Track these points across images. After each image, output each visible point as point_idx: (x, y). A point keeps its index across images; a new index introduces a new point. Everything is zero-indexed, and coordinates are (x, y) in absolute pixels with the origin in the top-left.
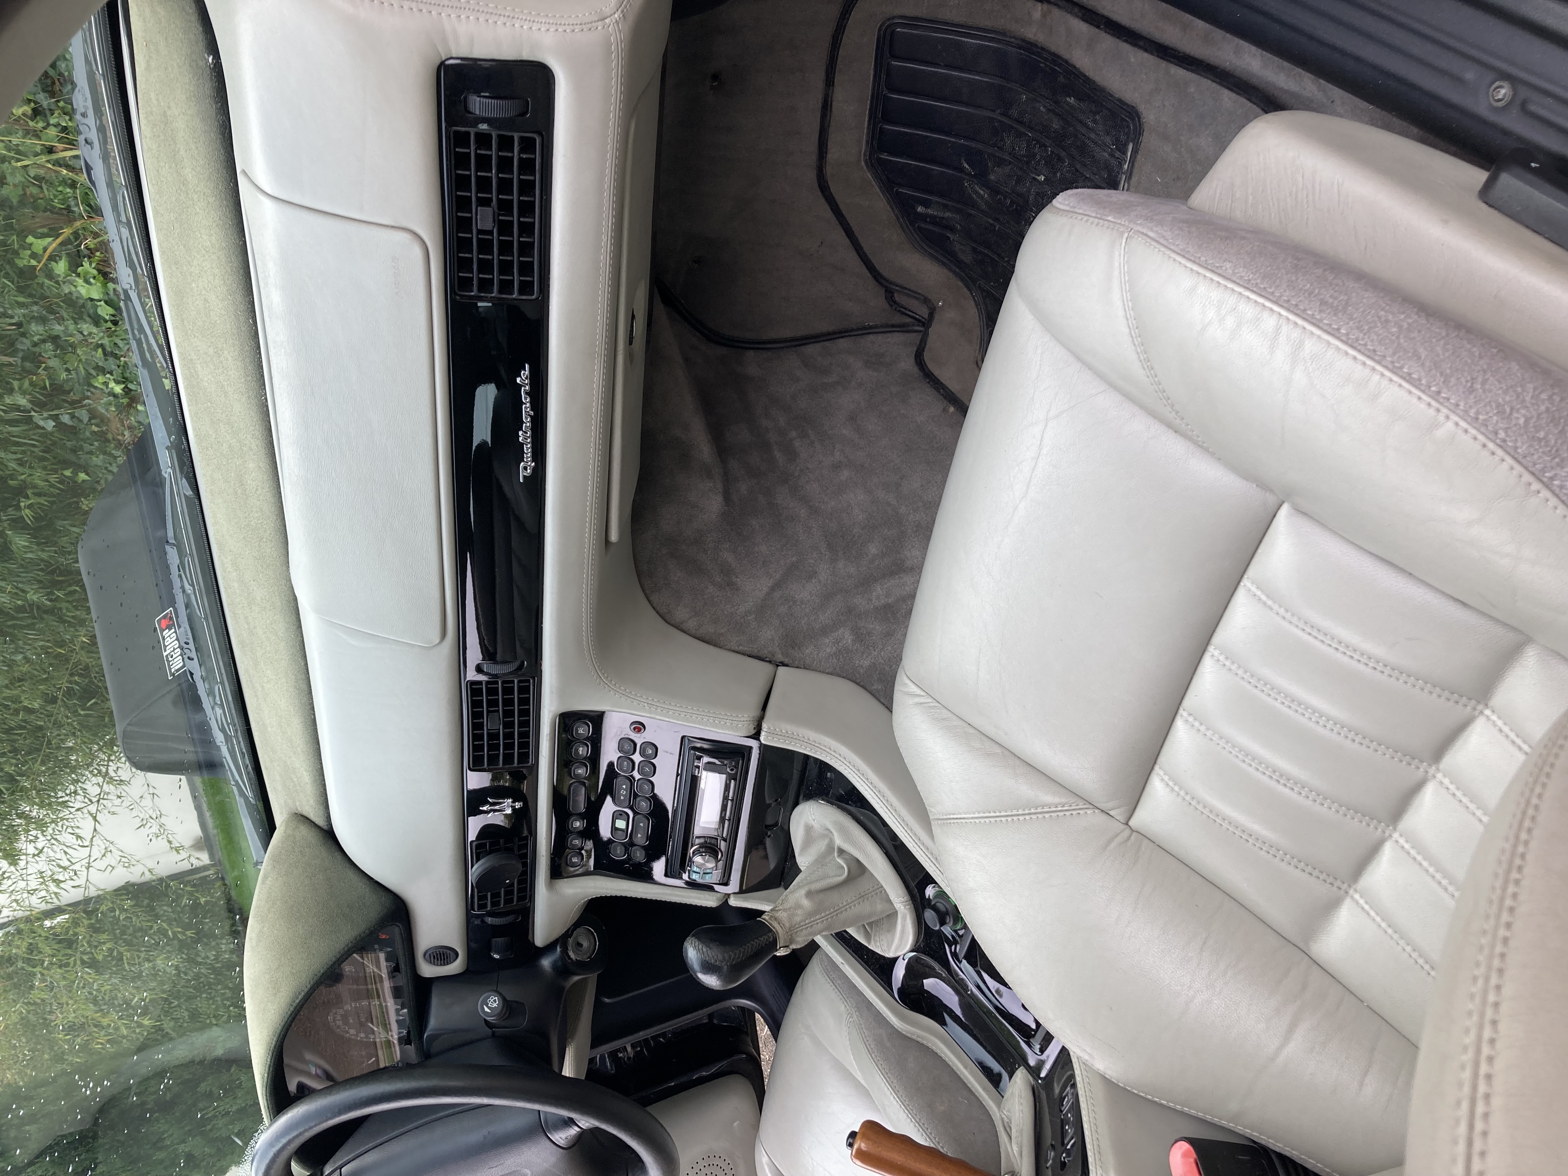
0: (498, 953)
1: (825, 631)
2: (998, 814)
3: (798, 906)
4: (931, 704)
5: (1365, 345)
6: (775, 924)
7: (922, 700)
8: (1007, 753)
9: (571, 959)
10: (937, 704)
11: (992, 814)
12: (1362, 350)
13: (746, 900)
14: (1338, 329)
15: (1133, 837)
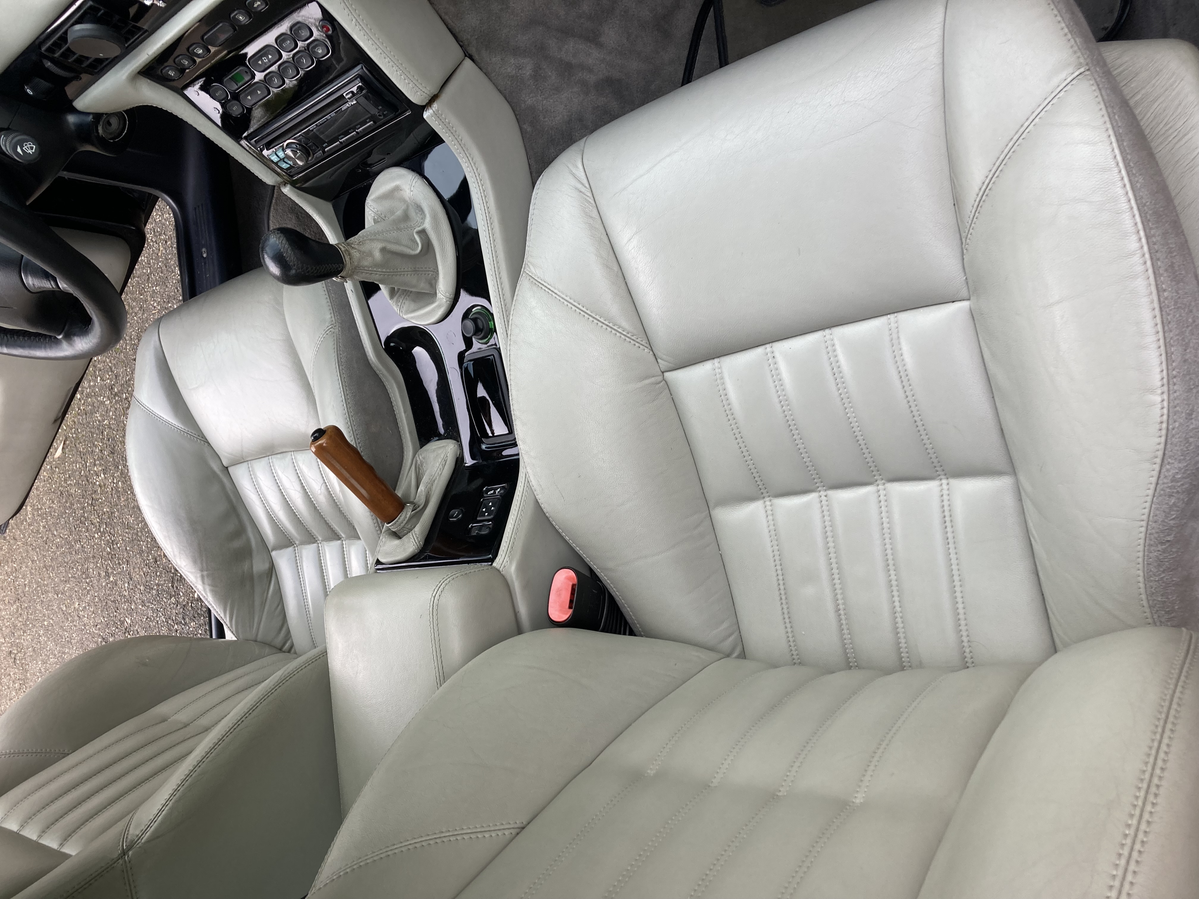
0: (32, 89)
1: (516, 51)
2: (584, 309)
3: (370, 254)
4: (588, 198)
5: (1169, 315)
6: (347, 259)
7: (583, 189)
8: (620, 274)
9: (98, 133)
10: (593, 202)
11: (580, 307)
12: (1164, 316)
13: (299, 196)
14: (1165, 290)
15: (661, 384)
